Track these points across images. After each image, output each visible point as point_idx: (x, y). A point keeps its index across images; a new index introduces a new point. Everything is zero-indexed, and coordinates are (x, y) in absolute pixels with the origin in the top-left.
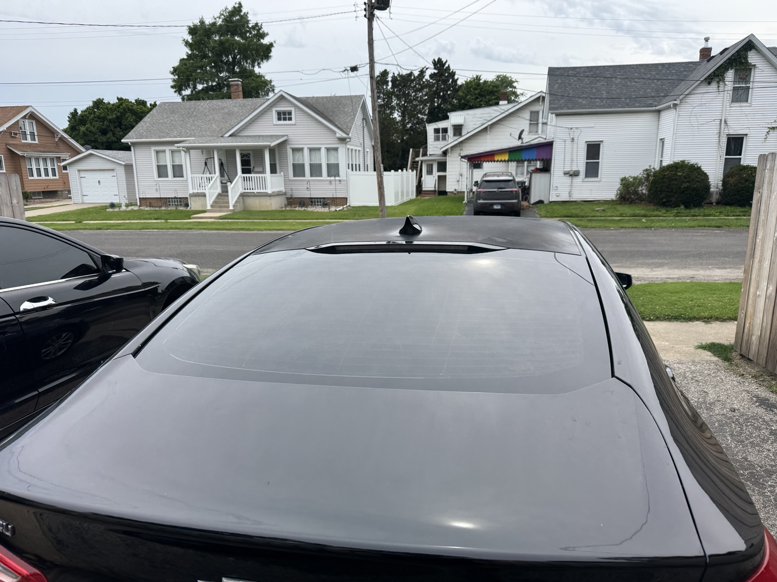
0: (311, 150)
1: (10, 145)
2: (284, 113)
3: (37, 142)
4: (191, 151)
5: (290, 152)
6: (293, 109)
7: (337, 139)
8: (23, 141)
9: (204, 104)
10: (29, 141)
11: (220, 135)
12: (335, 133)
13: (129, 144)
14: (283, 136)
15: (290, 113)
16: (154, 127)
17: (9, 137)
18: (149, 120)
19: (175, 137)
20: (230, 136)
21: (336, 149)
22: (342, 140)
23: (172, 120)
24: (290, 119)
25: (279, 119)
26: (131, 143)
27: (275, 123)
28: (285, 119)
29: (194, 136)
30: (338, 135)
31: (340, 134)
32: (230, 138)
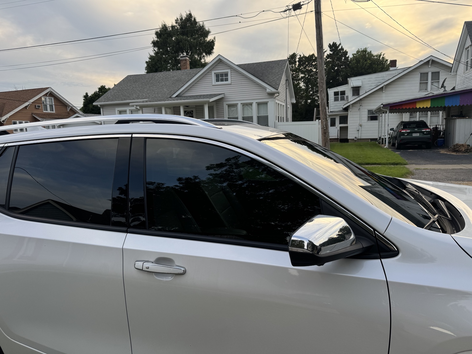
0: (244, 105)
1: (35, 114)
2: (222, 75)
3: (54, 112)
4: (143, 109)
5: (226, 108)
6: (229, 71)
7: (267, 95)
8: (44, 112)
9: (159, 75)
10: (49, 111)
11: (169, 96)
12: (265, 89)
13: (99, 106)
14: (220, 94)
15: (226, 75)
16: (119, 93)
17: (34, 108)
18: (117, 88)
19: (134, 99)
20: (177, 96)
21: (266, 103)
22: (271, 95)
23: (133, 87)
24: (227, 80)
25: (217, 81)
26: (101, 105)
27: (214, 84)
28: (222, 80)
29: (148, 98)
30: (268, 91)
31: (270, 89)
32: (176, 98)
